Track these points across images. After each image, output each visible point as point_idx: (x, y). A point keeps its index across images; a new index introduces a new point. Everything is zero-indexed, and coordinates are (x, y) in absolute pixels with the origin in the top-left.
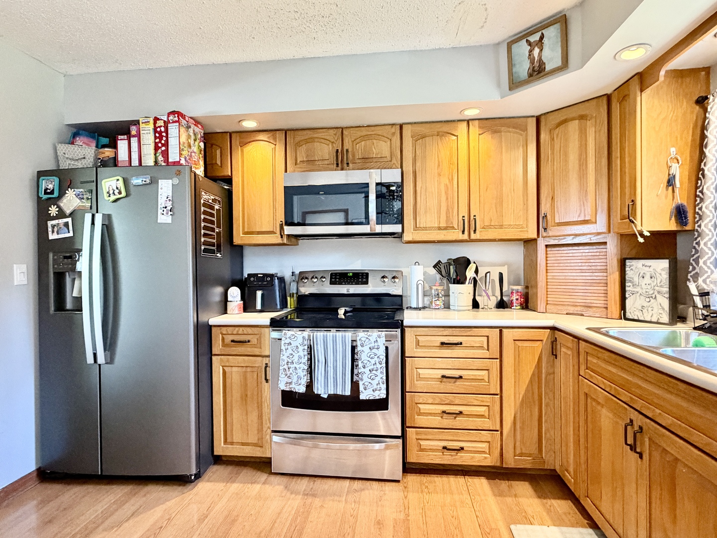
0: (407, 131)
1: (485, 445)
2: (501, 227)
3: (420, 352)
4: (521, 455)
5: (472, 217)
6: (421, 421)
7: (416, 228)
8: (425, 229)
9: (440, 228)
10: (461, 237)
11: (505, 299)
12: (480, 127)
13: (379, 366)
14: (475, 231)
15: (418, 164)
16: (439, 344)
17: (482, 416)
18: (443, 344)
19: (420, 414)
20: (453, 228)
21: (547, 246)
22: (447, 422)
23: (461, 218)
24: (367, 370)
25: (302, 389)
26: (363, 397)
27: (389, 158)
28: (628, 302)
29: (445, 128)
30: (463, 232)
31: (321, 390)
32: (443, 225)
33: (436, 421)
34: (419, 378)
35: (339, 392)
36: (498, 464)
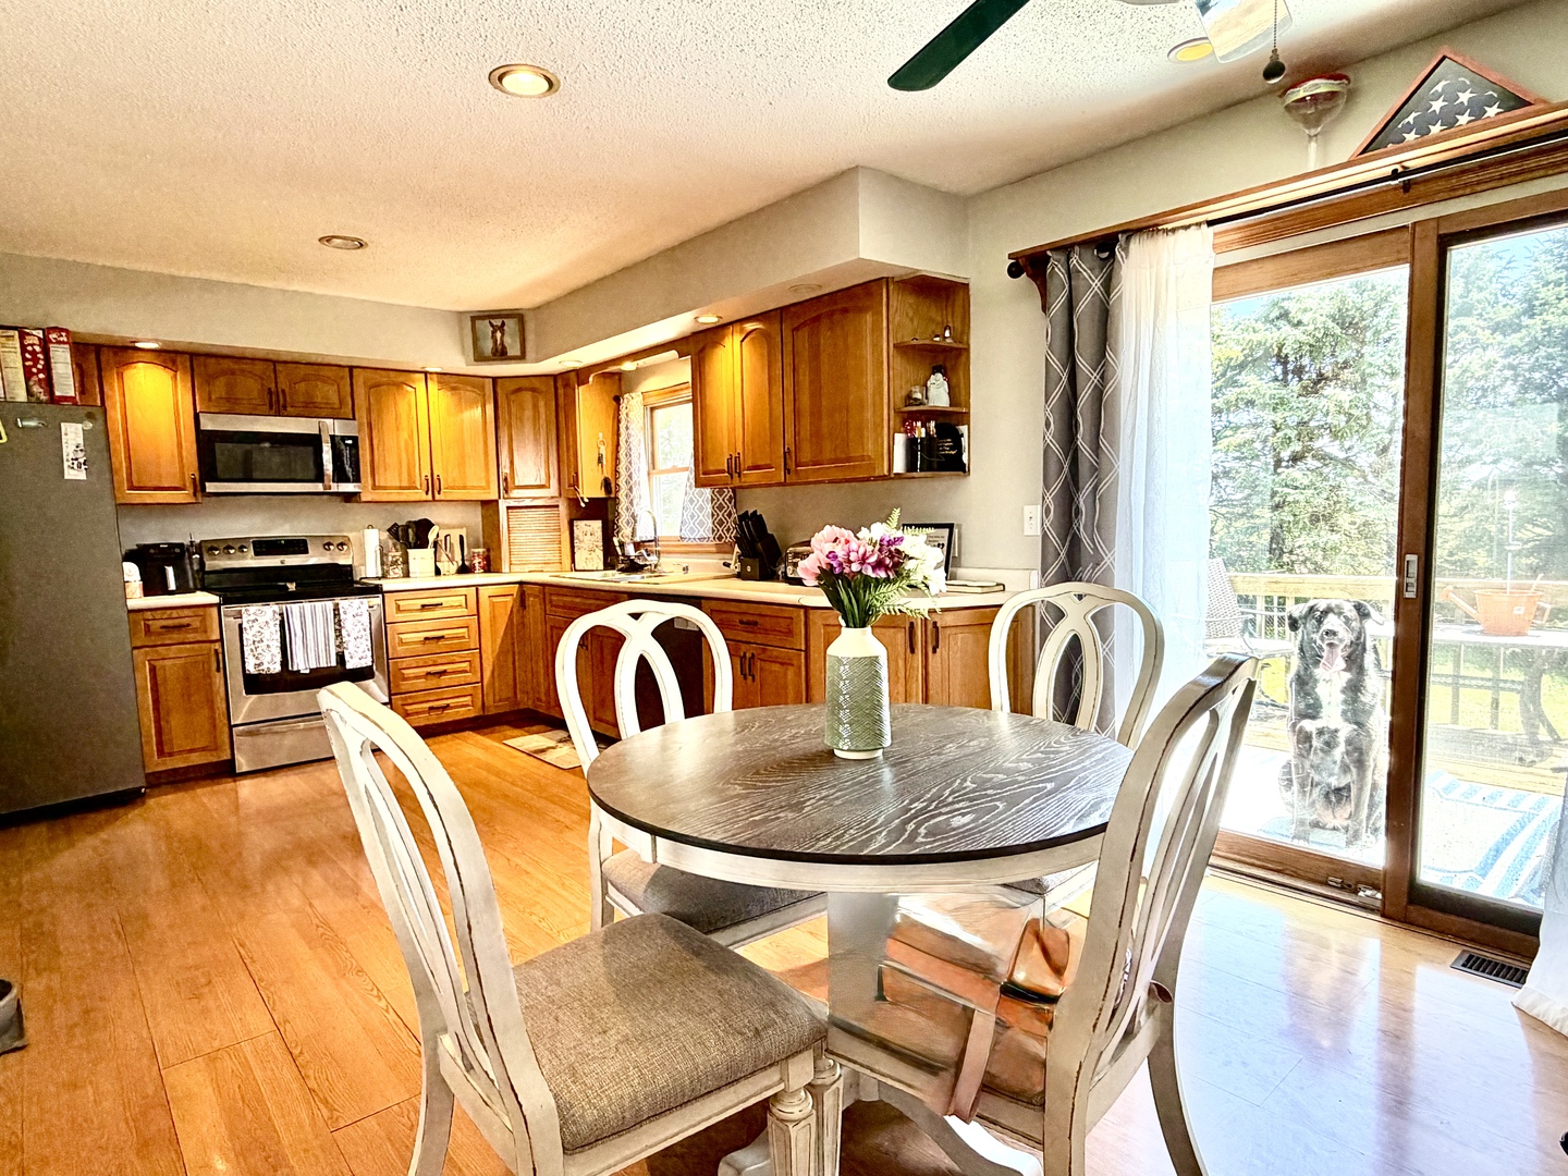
0: (359, 376)
1: (468, 698)
2: (464, 488)
3: (401, 617)
4: (500, 701)
5: (435, 477)
6: (405, 686)
7: (375, 487)
8: (385, 488)
9: (401, 488)
10: (424, 497)
11: (467, 563)
12: (439, 382)
13: (363, 633)
14: (439, 493)
15: (374, 416)
16: (419, 607)
17: (465, 671)
18: (423, 606)
19: (405, 679)
20: (416, 488)
21: (508, 508)
22: (433, 682)
23: (423, 478)
24: (351, 638)
25: (276, 668)
26: (349, 666)
27: (337, 406)
28: (576, 556)
29: (401, 378)
30: (427, 493)
31: (301, 664)
32: (405, 484)
33: (421, 684)
34: (401, 642)
35: (323, 665)
36: (481, 713)
